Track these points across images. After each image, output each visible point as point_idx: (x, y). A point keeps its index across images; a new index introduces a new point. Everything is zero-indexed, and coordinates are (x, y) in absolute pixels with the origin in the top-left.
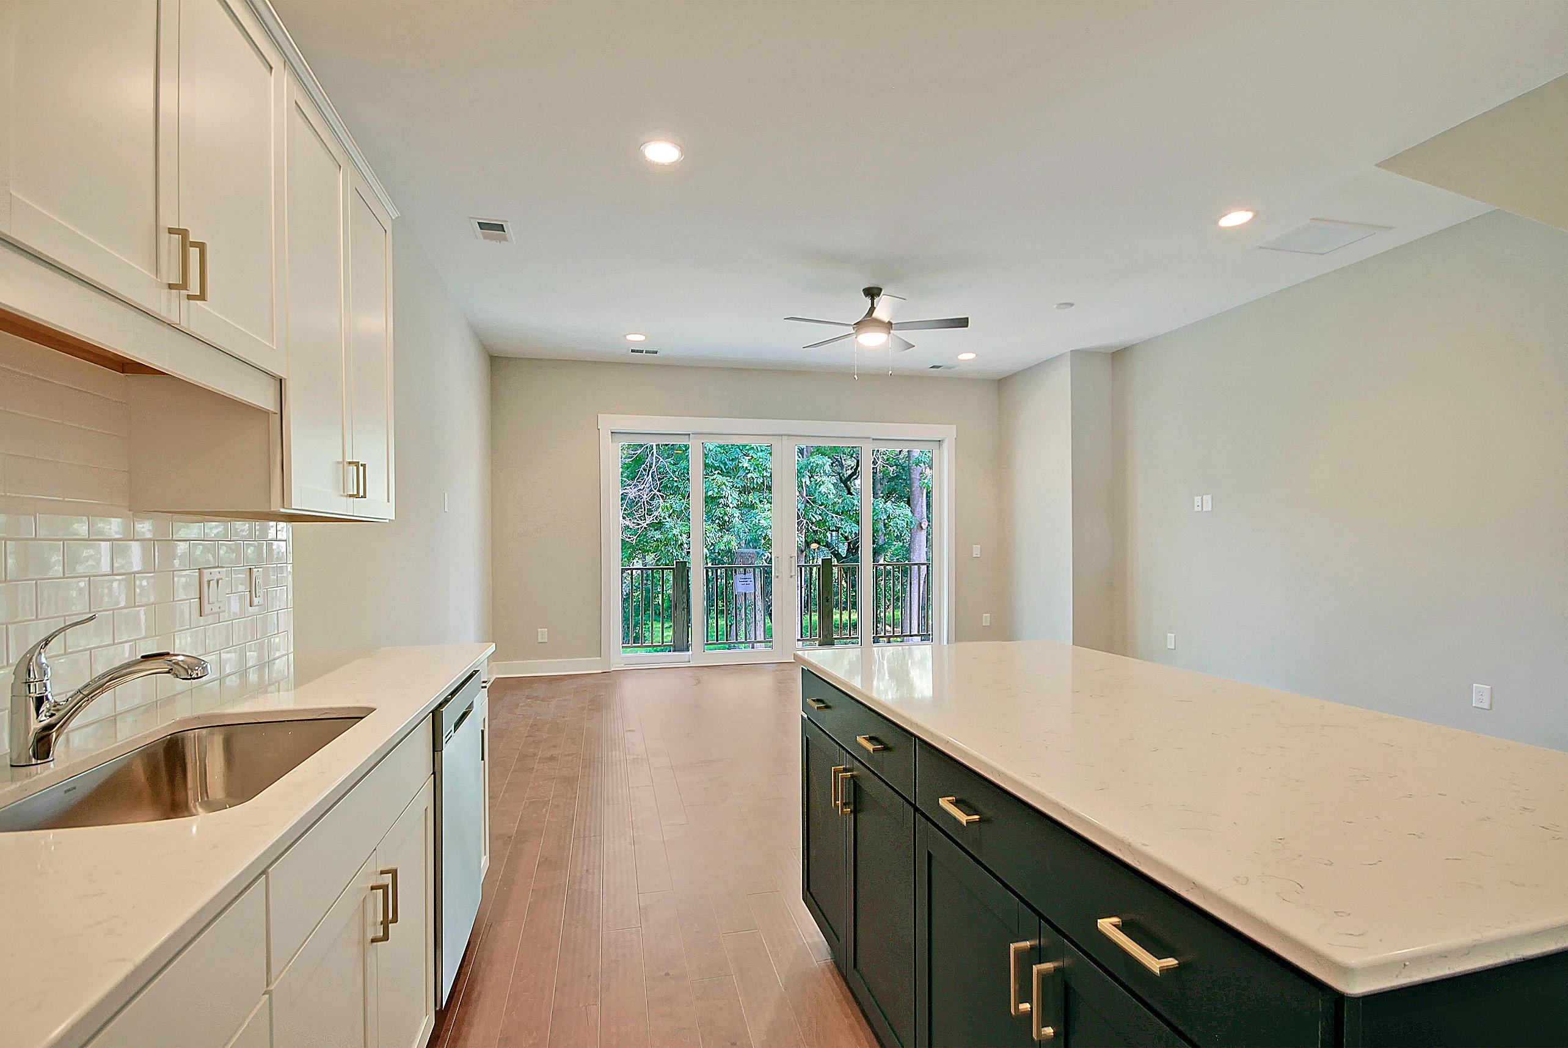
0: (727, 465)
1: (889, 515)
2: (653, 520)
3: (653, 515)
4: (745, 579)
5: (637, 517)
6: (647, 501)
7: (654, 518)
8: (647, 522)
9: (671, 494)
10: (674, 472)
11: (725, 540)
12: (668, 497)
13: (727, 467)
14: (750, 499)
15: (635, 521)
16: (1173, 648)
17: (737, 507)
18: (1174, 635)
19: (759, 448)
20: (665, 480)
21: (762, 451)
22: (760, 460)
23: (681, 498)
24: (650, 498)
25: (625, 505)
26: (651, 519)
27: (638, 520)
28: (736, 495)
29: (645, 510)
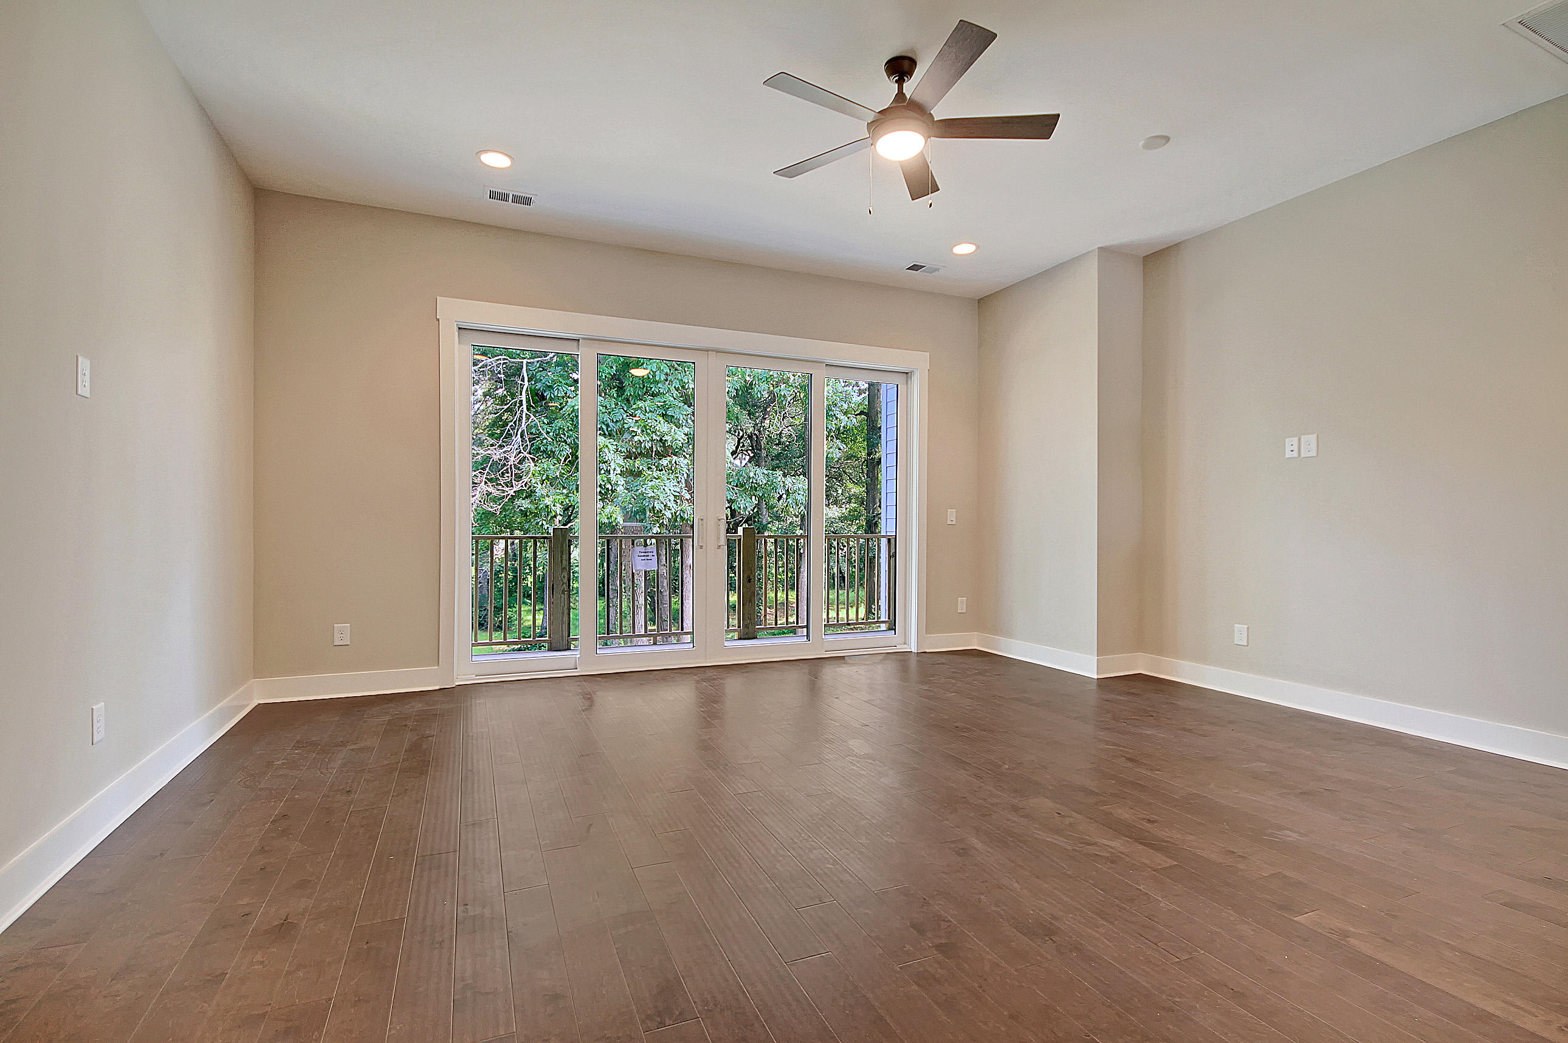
0: (610, 427)
1: (788, 490)
2: (522, 486)
3: (521, 482)
4: (645, 552)
5: (502, 483)
6: (515, 465)
7: (523, 484)
8: (515, 489)
9: (543, 457)
10: (548, 433)
11: (607, 510)
12: (540, 461)
13: (609, 429)
14: (636, 465)
15: (500, 487)
16: (1246, 644)
17: (622, 474)
18: (1246, 626)
19: (647, 408)
20: (537, 443)
21: (651, 411)
22: (649, 421)
23: (556, 462)
24: (518, 461)
25: (488, 469)
26: (519, 486)
27: (503, 487)
28: (620, 461)
29: (512, 476)
